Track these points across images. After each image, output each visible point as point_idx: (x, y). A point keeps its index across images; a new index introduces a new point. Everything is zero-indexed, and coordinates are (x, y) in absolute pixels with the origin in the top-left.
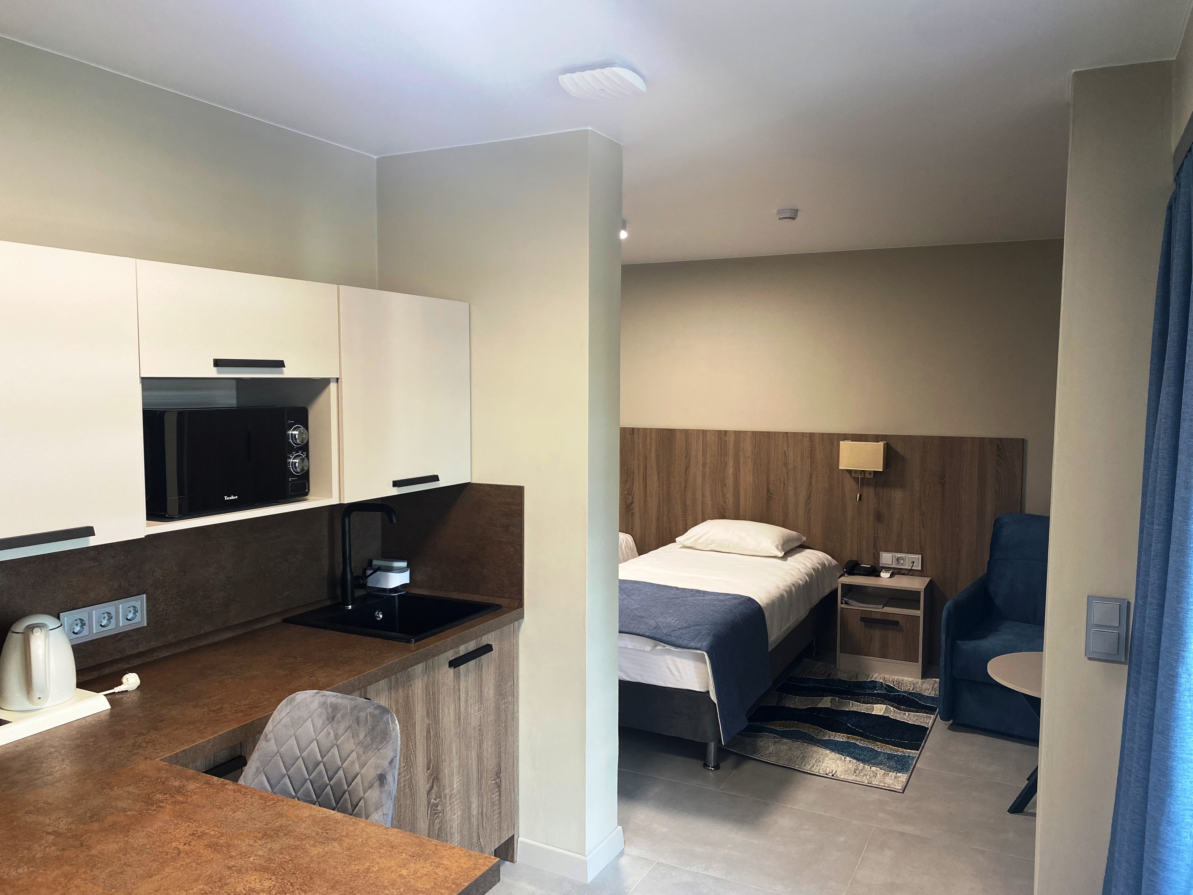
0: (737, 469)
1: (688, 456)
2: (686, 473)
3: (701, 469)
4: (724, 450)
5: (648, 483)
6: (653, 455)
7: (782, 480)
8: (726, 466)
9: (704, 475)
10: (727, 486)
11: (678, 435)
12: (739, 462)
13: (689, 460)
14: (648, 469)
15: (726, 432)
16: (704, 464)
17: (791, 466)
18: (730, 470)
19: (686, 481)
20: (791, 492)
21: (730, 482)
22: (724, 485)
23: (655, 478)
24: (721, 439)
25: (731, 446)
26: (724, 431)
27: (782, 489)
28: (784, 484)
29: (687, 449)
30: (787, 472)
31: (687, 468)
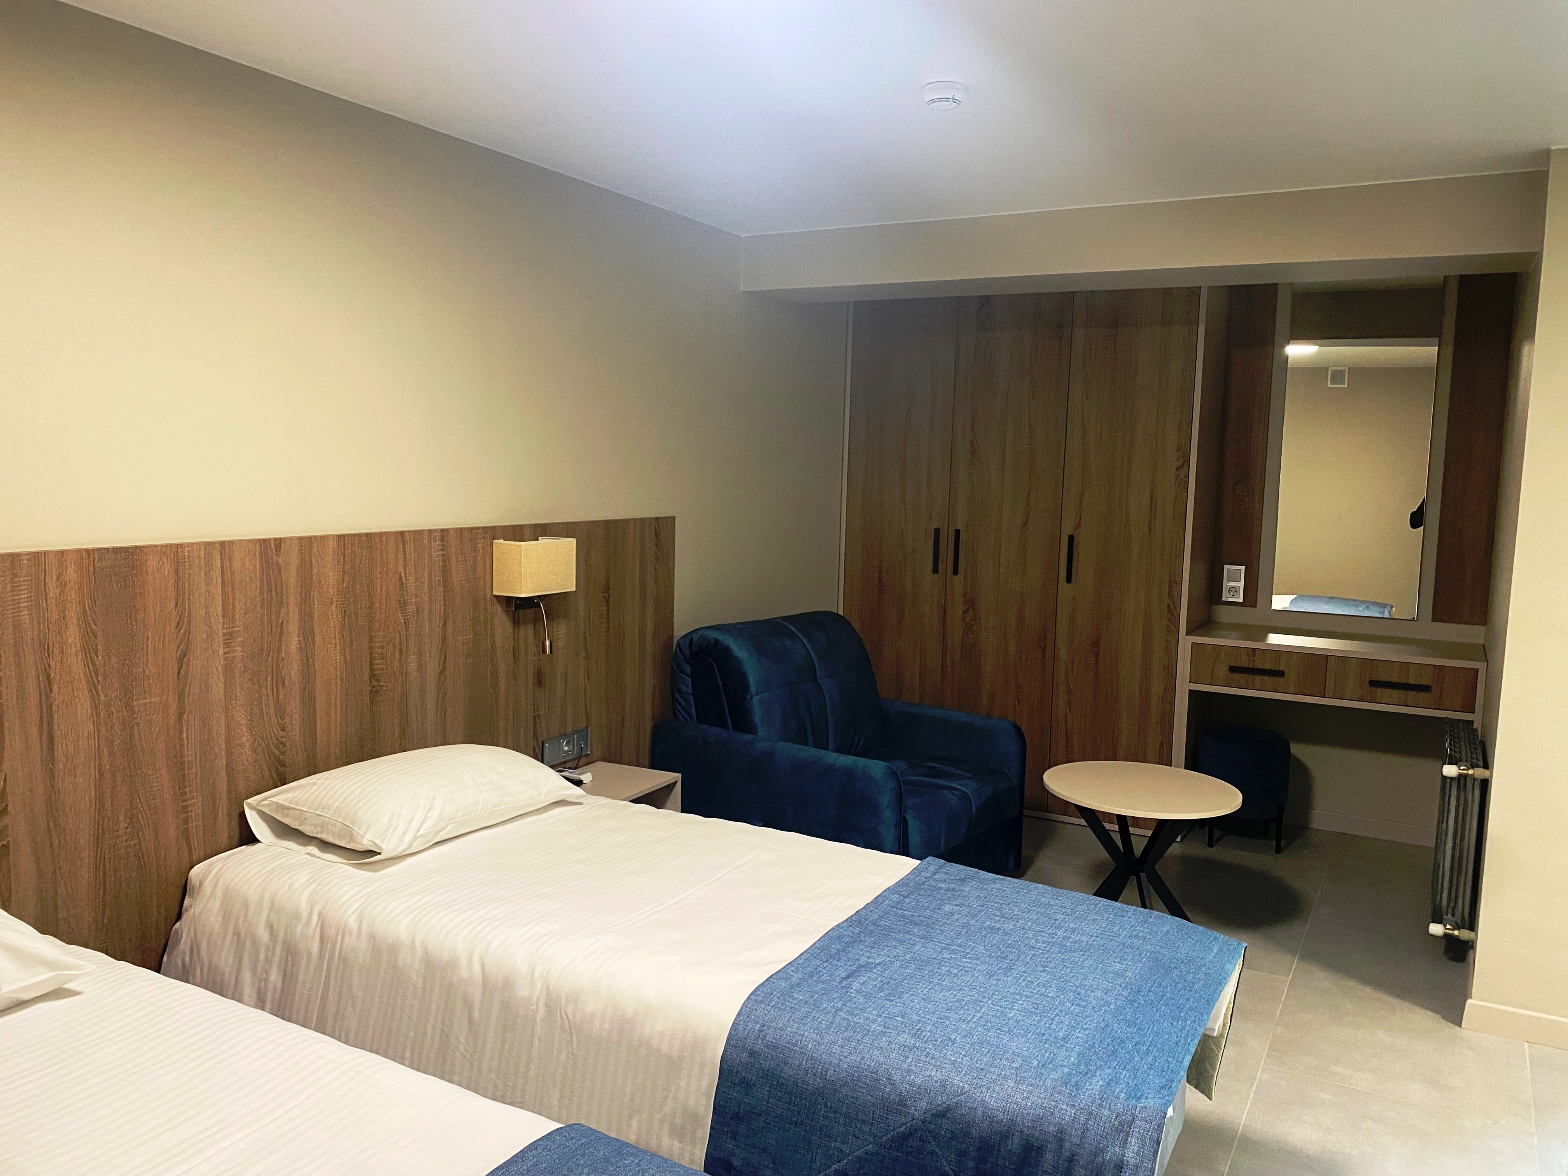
0: (307, 635)
1: (184, 621)
2: (179, 673)
3: (221, 653)
4: (276, 591)
5: (57, 734)
6: (73, 636)
7: (397, 641)
8: (281, 633)
9: (229, 668)
10: (287, 683)
11: (152, 562)
12: (311, 617)
13: (188, 633)
14: (55, 687)
15: (279, 542)
16: (229, 637)
17: (411, 609)
18: (293, 642)
19: (181, 696)
20: (413, 665)
21: (293, 672)
22: (279, 682)
23: (83, 708)
24: (267, 562)
25: (291, 576)
26: (275, 539)
27: (397, 663)
28: (401, 651)
29: (180, 602)
30: (405, 622)
31: (183, 657)
